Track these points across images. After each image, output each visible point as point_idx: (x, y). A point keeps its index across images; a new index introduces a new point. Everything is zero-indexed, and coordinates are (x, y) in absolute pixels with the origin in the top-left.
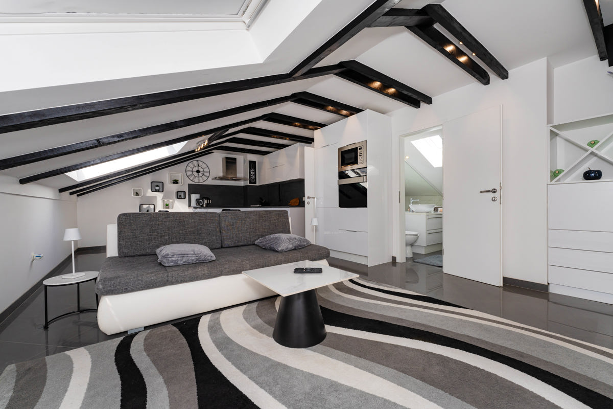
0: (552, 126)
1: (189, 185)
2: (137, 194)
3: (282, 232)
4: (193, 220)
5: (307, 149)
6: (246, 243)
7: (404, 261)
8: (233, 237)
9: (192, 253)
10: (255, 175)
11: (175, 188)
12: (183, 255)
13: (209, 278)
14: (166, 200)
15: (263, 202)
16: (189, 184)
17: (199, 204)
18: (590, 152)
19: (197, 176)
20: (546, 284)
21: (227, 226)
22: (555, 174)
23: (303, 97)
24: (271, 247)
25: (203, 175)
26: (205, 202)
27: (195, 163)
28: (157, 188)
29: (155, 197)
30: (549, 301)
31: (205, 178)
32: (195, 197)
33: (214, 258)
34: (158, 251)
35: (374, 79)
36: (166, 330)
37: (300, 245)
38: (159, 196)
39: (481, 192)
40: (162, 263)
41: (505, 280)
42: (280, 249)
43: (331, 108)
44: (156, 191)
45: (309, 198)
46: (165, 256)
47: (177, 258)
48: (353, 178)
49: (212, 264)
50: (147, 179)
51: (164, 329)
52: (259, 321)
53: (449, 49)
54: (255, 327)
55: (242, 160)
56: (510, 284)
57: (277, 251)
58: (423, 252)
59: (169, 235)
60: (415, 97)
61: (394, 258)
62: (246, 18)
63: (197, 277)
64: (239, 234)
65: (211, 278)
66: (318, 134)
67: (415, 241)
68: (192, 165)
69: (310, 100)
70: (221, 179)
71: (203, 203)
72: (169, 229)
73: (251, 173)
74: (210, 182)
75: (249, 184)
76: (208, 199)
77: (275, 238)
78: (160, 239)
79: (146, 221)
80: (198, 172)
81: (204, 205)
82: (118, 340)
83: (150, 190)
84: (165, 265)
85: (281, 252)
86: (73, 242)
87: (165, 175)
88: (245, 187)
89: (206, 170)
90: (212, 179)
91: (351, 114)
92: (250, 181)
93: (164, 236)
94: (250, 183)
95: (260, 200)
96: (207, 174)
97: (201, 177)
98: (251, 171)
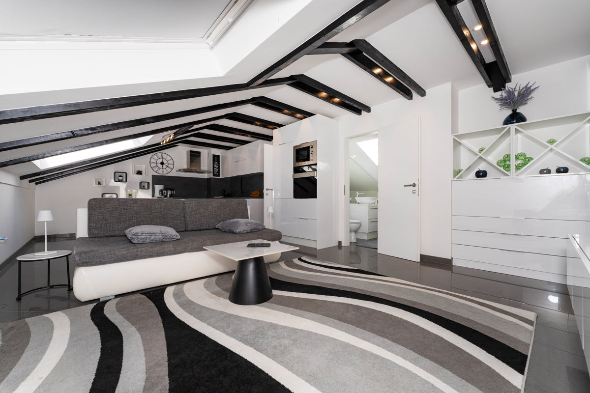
0: (454, 136)
2: (99, 183)
3: (241, 218)
4: (159, 206)
5: (266, 145)
6: (207, 227)
7: (349, 245)
8: (196, 222)
9: (160, 232)
10: (219, 168)
11: (139, 178)
12: (151, 234)
13: (174, 254)
14: (129, 191)
15: (226, 193)
16: (152, 175)
17: (162, 195)
18: (478, 156)
19: (161, 167)
20: (450, 258)
21: (191, 212)
22: (457, 173)
23: (262, 101)
24: (230, 230)
25: (167, 166)
26: (169, 192)
27: (159, 155)
28: (121, 178)
29: (118, 187)
30: (452, 272)
31: (169, 170)
32: (158, 188)
33: (179, 237)
34: (127, 232)
35: (321, 90)
36: (135, 297)
37: (255, 229)
38: (122, 186)
39: (405, 186)
40: (132, 241)
41: (422, 256)
42: (238, 231)
43: (286, 111)
44: (119, 181)
45: (267, 190)
46: (136, 234)
47: (145, 237)
48: (308, 172)
49: (177, 242)
50: (110, 169)
51: (133, 297)
52: (218, 289)
53: (377, 71)
54: (214, 293)
55: (206, 154)
56: (426, 260)
57: (235, 233)
58: (365, 238)
59: (137, 218)
60: (356, 106)
61: (340, 243)
62: (210, 41)
63: (164, 252)
64: (202, 219)
65: (176, 254)
66: (276, 133)
67: (359, 228)
68: (156, 157)
69: (268, 103)
70: (185, 171)
71: (167, 193)
72: (136, 214)
73: (215, 166)
74: (174, 173)
75: (213, 177)
76: (171, 190)
77: (234, 222)
78: (128, 222)
79: (115, 205)
80: (162, 163)
81: (168, 196)
82: (92, 306)
83: (113, 180)
84: (134, 242)
85: (239, 234)
86: (46, 223)
87: (129, 166)
88: (209, 180)
89: (171, 162)
90: (176, 171)
91: (305, 117)
92: (213, 173)
93: (132, 219)
95: (223, 192)
96: (172, 166)
97: (166, 169)
98: (215, 164)
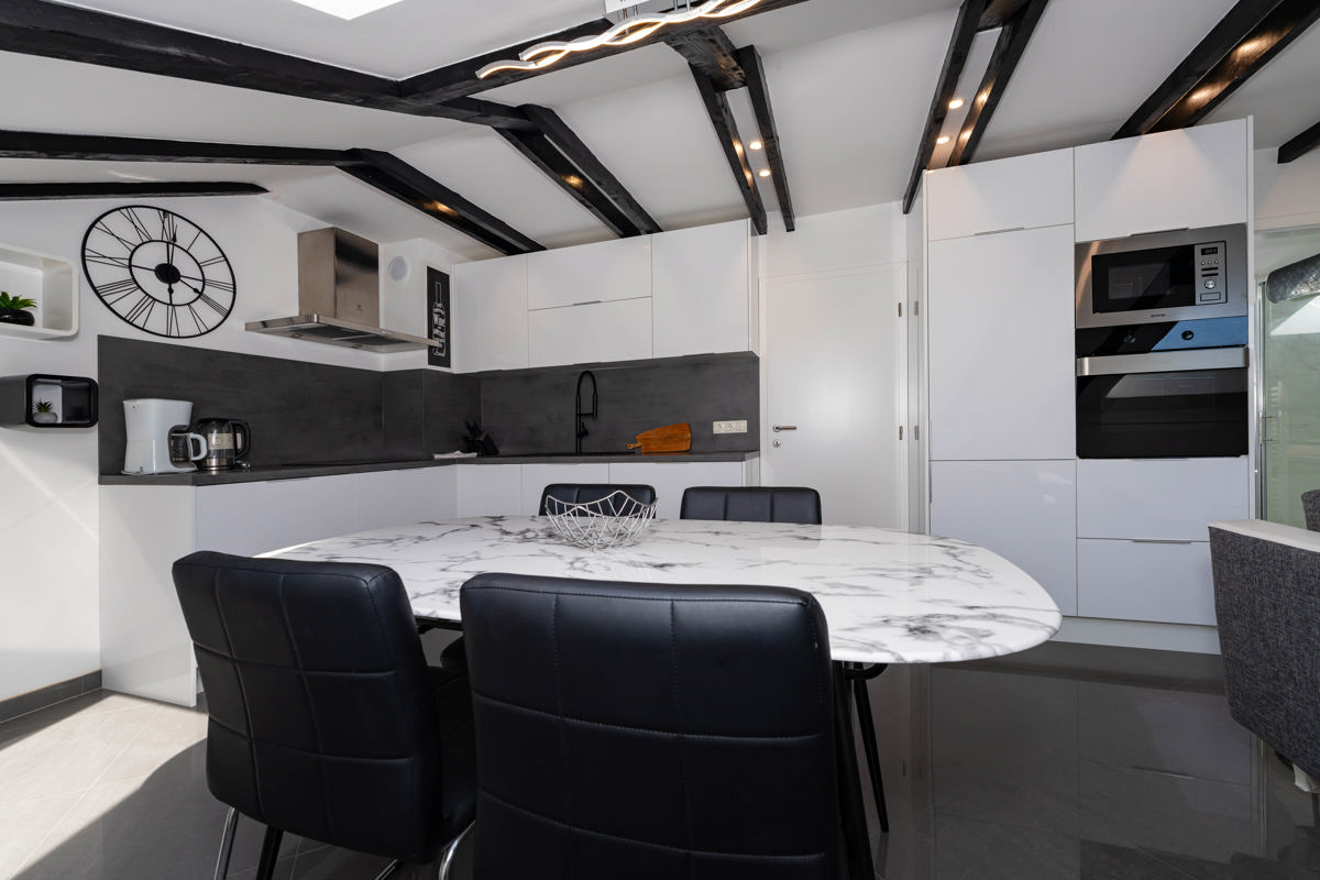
1: (105, 342)
10: (446, 328)
15: (482, 439)
16: (102, 340)
17: (182, 459)
19: (163, 296)
25: (200, 294)
26: (221, 442)
31: (209, 316)
73: (436, 318)
74: (233, 339)
75: (426, 366)
76: (231, 426)
80: (168, 273)
81: (216, 466)
89: (217, 272)
90: (249, 327)
92: (430, 350)
94: (430, 363)
95: (467, 432)
96: (224, 299)
97: (190, 308)
98: (436, 310)
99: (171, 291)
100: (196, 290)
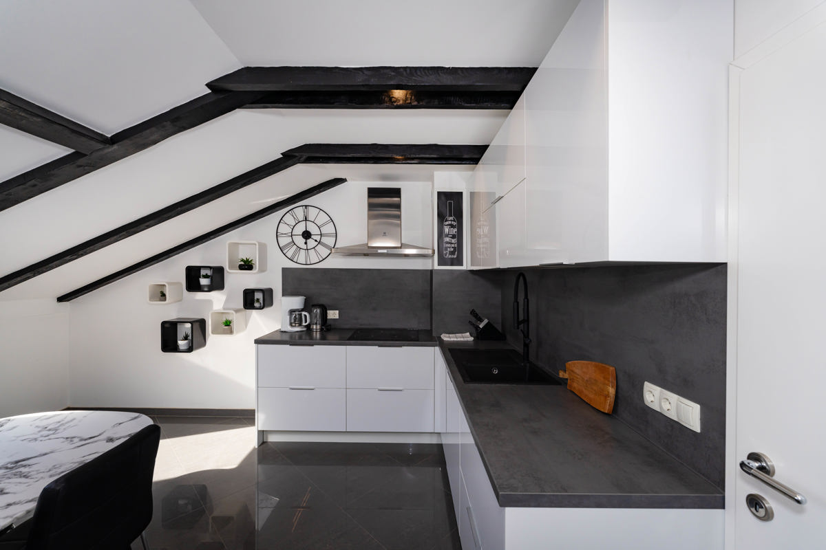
1: (285, 271)
2: (162, 296)
10: (459, 236)
11: (244, 280)
15: (481, 326)
16: (284, 269)
17: (300, 324)
19: (305, 247)
25: (320, 242)
26: (317, 316)
27: (299, 213)
28: (205, 282)
31: (324, 252)
55: (418, 194)
68: (291, 218)
73: (446, 230)
74: (337, 263)
75: (436, 267)
80: (307, 235)
81: (314, 327)
89: (329, 229)
90: (343, 254)
92: (441, 256)
94: (439, 265)
95: (473, 320)
96: (331, 241)
97: (315, 250)
98: (447, 223)
99: (306, 243)
100: (316, 241)
